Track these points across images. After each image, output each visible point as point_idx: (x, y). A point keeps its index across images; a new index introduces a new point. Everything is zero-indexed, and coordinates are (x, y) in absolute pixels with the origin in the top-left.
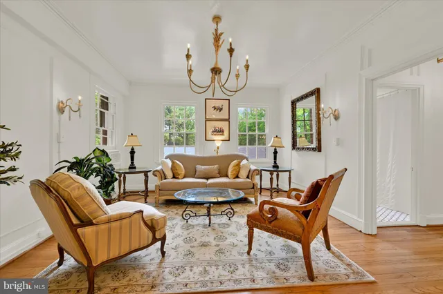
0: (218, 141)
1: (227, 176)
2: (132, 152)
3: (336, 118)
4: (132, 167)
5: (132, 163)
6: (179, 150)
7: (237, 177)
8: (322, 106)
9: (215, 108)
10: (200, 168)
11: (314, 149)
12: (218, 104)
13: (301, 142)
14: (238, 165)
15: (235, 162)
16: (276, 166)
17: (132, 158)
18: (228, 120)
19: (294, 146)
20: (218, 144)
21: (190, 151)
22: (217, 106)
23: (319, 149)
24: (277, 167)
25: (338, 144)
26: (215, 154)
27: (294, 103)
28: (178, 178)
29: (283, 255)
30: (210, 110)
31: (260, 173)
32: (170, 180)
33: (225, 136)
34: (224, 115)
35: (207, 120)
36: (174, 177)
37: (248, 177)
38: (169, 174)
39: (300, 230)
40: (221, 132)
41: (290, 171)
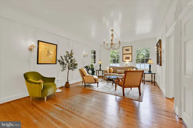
0: (127, 62)
2: (100, 65)
4: (100, 69)
5: (100, 68)
6: (114, 65)
9: (126, 50)
10: (118, 71)
12: (127, 48)
17: (100, 67)
18: (131, 54)
20: (127, 63)
21: (118, 65)
22: (127, 49)
24: (151, 72)
26: (125, 66)
27: (157, 45)
32: (108, 73)
33: (130, 60)
34: (130, 52)
35: (123, 54)
36: (110, 73)
38: (108, 71)
40: (128, 58)
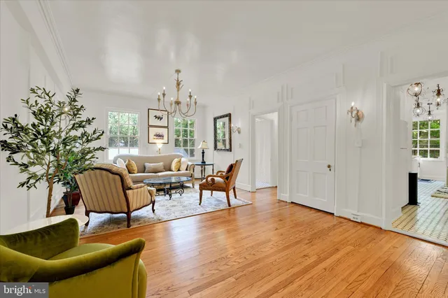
0: (159, 143)
1: (170, 170)
3: (239, 132)
7: (179, 170)
8: (232, 125)
9: (156, 117)
11: (227, 150)
12: (159, 114)
13: (220, 145)
14: (180, 161)
15: (176, 160)
16: (203, 162)
18: (167, 127)
19: (215, 148)
20: (160, 146)
22: (158, 115)
23: (230, 150)
25: (240, 147)
26: (158, 155)
27: (215, 119)
28: (134, 173)
29: (216, 202)
30: (152, 118)
31: (194, 166)
33: (165, 140)
35: (149, 126)
36: (130, 173)
37: (187, 170)
39: (225, 186)
40: (159, 136)
41: (213, 165)
